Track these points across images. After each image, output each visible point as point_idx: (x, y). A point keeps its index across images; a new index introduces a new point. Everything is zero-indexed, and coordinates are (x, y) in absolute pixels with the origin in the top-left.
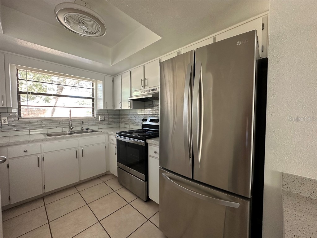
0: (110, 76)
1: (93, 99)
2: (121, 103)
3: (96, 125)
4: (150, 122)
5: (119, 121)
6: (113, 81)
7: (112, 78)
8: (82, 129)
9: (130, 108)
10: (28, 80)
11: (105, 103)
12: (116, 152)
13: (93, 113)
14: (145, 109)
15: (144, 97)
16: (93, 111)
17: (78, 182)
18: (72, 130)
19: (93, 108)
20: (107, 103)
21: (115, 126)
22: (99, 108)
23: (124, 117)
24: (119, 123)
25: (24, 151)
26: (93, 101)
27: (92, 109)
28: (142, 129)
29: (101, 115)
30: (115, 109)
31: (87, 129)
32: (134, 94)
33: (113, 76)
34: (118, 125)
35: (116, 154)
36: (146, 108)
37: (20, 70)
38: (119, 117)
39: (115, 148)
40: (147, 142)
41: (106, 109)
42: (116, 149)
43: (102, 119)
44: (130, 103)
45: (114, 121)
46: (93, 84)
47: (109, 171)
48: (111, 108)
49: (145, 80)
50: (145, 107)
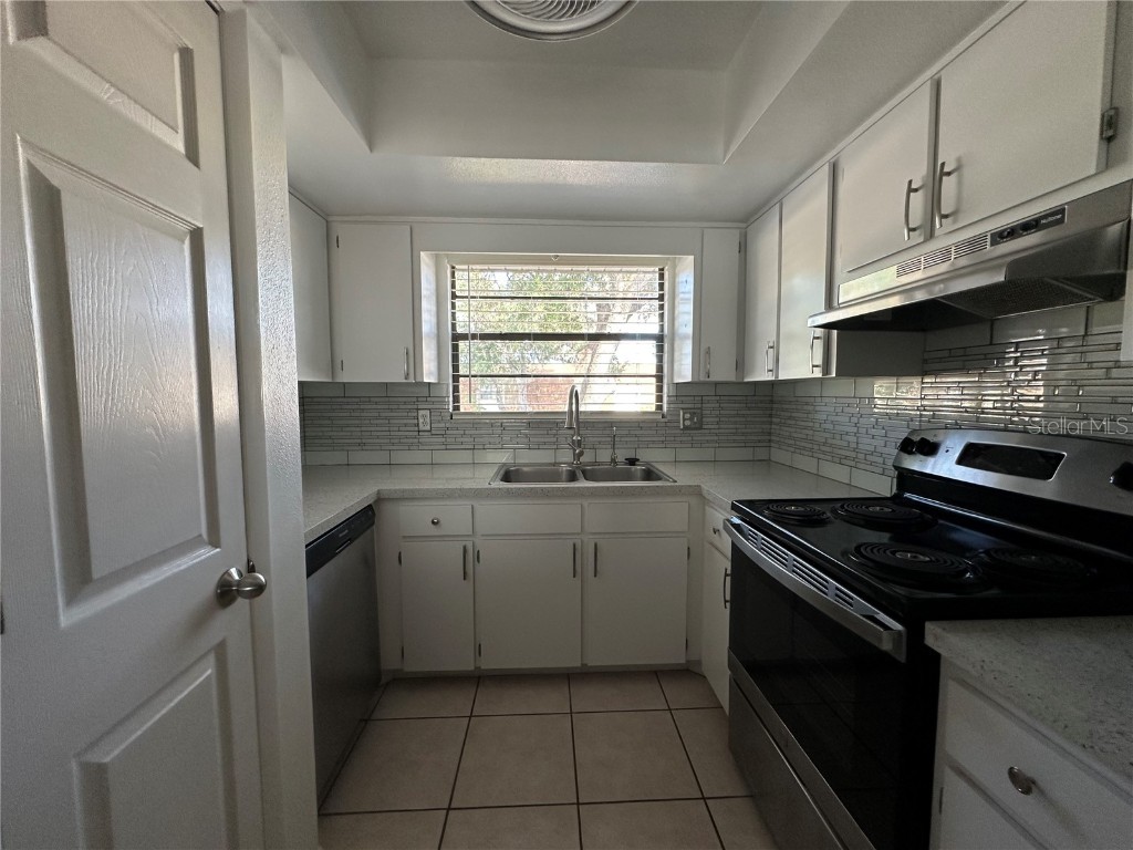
0: (729, 224)
1: (660, 339)
2: (776, 347)
3: (664, 444)
4: (960, 462)
5: (770, 434)
6: (744, 248)
7: (737, 232)
8: (613, 461)
9: (818, 373)
10: (473, 297)
11: (702, 354)
12: (728, 598)
13: (659, 399)
14: (924, 373)
15: (920, 296)
16: (660, 389)
17: (577, 668)
18: (582, 459)
19: (659, 378)
20: (708, 352)
21: (746, 453)
22: (679, 377)
23: (790, 418)
24: (770, 441)
25: (433, 522)
26: (660, 349)
27: (654, 380)
28: (897, 499)
29: (686, 406)
30: (746, 380)
31: (632, 462)
32: (849, 290)
33: (744, 225)
34: (761, 453)
35: (728, 605)
36: (936, 373)
37: (460, 270)
38: (771, 416)
39: (726, 575)
40: (930, 641)
41: (703, 378)
42: (728, 579)
43: (688, 423)
44: (819, 345)
45: (743, 434)
46: (662, 277)
47: (699, 663)
48: (730, 376)
49: (938, 174)
50: (925, 367)
